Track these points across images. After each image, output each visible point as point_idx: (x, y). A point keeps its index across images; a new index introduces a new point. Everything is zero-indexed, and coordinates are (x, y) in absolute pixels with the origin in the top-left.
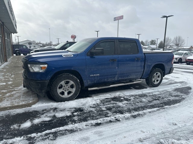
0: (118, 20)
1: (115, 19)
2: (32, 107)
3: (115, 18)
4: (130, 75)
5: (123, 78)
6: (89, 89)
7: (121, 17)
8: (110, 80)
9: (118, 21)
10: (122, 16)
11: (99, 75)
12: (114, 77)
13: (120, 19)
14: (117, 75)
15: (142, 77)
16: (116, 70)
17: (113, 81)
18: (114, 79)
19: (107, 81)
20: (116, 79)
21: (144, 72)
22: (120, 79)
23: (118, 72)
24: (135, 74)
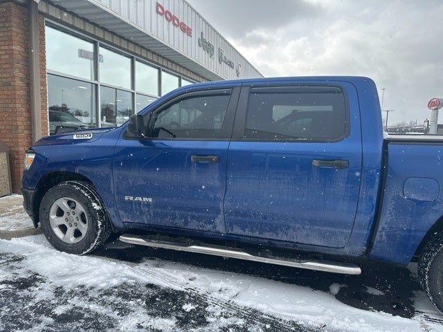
2: (11, 241)
4: (288, 228)
5: (252, 231)
6: (123, 238)
8: (193, 225)
11: (150, 200)
12: (211, 221)
14: (222, 213)
15: (372, 251)
16: (215, 196)
17: (208, 231)
18: (213, 228)
19: (182, 225)
20: (221, 229)
21: (380, 228)
22: (237, 230)
23: (221, 204)
24: (316, 227)
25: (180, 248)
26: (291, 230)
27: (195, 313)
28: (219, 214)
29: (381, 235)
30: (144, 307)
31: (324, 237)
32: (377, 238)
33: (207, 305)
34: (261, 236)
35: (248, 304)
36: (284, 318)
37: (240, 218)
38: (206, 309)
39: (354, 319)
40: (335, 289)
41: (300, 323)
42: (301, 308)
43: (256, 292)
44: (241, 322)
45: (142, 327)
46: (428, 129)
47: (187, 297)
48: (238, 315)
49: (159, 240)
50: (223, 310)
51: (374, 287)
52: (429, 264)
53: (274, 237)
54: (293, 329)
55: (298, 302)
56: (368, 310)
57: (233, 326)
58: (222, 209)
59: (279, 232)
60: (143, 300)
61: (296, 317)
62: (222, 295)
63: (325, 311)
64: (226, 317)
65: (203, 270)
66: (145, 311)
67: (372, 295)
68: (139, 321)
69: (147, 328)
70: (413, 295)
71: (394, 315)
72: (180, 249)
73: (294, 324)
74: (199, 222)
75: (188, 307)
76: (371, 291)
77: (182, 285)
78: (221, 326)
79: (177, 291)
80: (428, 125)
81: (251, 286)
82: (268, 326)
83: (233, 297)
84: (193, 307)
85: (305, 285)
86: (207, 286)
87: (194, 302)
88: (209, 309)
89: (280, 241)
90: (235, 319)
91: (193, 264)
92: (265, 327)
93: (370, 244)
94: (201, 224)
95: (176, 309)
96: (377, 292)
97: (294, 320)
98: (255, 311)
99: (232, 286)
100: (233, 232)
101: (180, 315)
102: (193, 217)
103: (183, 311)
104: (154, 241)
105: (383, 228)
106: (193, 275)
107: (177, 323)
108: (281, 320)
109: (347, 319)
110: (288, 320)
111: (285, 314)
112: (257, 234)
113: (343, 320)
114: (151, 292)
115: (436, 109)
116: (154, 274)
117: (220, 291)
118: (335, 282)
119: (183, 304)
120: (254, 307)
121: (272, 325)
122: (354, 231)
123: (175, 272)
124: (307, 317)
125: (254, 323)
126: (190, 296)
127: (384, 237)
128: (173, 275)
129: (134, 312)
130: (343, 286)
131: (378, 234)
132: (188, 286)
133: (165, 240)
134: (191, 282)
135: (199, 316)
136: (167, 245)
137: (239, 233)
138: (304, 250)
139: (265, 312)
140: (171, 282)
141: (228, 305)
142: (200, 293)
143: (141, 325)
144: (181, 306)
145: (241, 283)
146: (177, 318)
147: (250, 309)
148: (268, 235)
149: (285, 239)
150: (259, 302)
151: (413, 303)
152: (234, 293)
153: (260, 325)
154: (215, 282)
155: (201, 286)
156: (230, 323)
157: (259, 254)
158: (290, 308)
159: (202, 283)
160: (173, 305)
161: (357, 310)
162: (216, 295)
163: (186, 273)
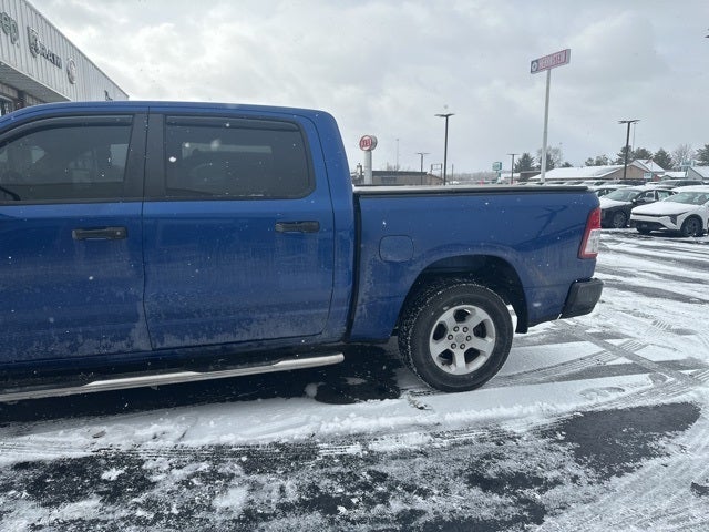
0: (549, 68)
1: (537, 66)
3: (537, 61)
4: (251, 321)
5: (196, 337)
7: (562, 57)
8: (89, 348)
9: (549, 74)
10: (566, 53)
12: (124, 335)
13: (557, 65)
14: (142, 318)
15: (353, 330)
16: (126, 294)
17: (120, 352)
18: (128, 346)
19: (66, 352)
20: (142, 344)
21: (359, 301)
22: (171, 341)
23: (140, 304)
24: (287, 313)
25: (68, 391)
26: (255, 324)
27: (128, 478)
28: (137, 321)
29: (361, 310)
30: (27, 499)
31: (297, 325)
32: (358, 313)
33: (142, 462)
34: (210, 342)
35: (206, 441)
36: (261, 443)
37: (175, 321)
38: (144, 467)
39: (343, 417)
40: (312, 390)
41: (284, 441)
42: (279, 424)
43: (212, 423)
44: (204, 466)
45: (41, 527)
46: (362, 177)
47: (103, 462)
48: (197, 459)
49: (22, 387)
50: (171, 460)
51: (353, 376)
52: (410, 331)
53: (231, 339)
54: (277, 451)
55: (273, 418)
56: (355, 402)
57: (195, 475)
58: (141, 313)
59: (238, 330)
60: (20, 490)
61: (275, 437)
62: (160, 443)
63: (308, 418)
64: (179, 468)
65: (111, 418)
66: (33, 503)
67: (354, 386)
68: (30, 520)
69: (52, 525)
70: (394, 375)
71: (382, 400)
72: (69, 393)
73: (276, 445)
74: (101, 340)
75: (112, 474)
76: (353, 381)
77: (84, 448)
78: (178, 480)
79: (79, 460)
80: (362, 172)
81: (201, 418)
82: (244, 459)
83: (179, 440)
84: (120, 472)
85: (274, 396)
86: (129, 438)
87: (119, 465)
88: (149, 465)
89: (240, 342)
90: (195, 465)
91: (89, 415)
92: (240, 461)
93: (350, 323)
94: (104, 343)
95: (92, 484)
96: (359, 381)
97: (275, 440)
98: (219, 447)
99: (172, 427)
100: (165, 346)
101: (103, 488)
102: (86, 335)
103: (106, 481)
104: (12, 390)
105: (363, 301)
106: (97, 429)
107: (102, 500)
108: (258, 446)
109: (336, 419)
110: (267, 443)
111: (260, 437)
112: (204, 340)
113: (332, 421)
114: (30, 475)
115: (369, 150)
116: (20, 448)
117: (155, 437)
118: (310, 383)
119: (101, 472)
120: (215, 443)
121: (249, 455)
122: (332, 310)
123: (61, 432)
124: (290, 432)
125: (224, 462)
126: (107, 459)
127: (365, 311)
128: (60, 440)
129: (10, 512)
130: (320, 384)
131: (358, 308)
132: (96, 447)
133: (34, 385)
134: (99, 441)
135: (136, 480)
136: (40, 392)
137: (175, 345)
138: (273, 347)
139: (233, 443)
140: (61, 450)
141: (178, 451)
142: (123, 449)
143: (38, 524)
144: (98, 477)
145: (183, 418)
146: (100, 494)
147: (211, 446)
148: (221, 339)
149: (246, 339)
150: (222, 434)
151: (395, 382)
152: (178, 434)
153: (234, 461)
154: (141, 428)
155: (121, 440)
156: (189, 473)
157: (211, 367)
158: (265, 427)
159: (120, 436)
160: (84, 479)
161: (343, 406)
162: (151, 444)
163: (85, 429)
